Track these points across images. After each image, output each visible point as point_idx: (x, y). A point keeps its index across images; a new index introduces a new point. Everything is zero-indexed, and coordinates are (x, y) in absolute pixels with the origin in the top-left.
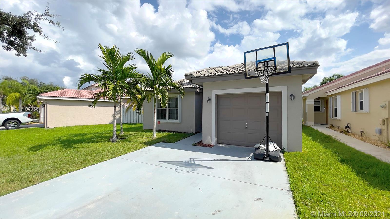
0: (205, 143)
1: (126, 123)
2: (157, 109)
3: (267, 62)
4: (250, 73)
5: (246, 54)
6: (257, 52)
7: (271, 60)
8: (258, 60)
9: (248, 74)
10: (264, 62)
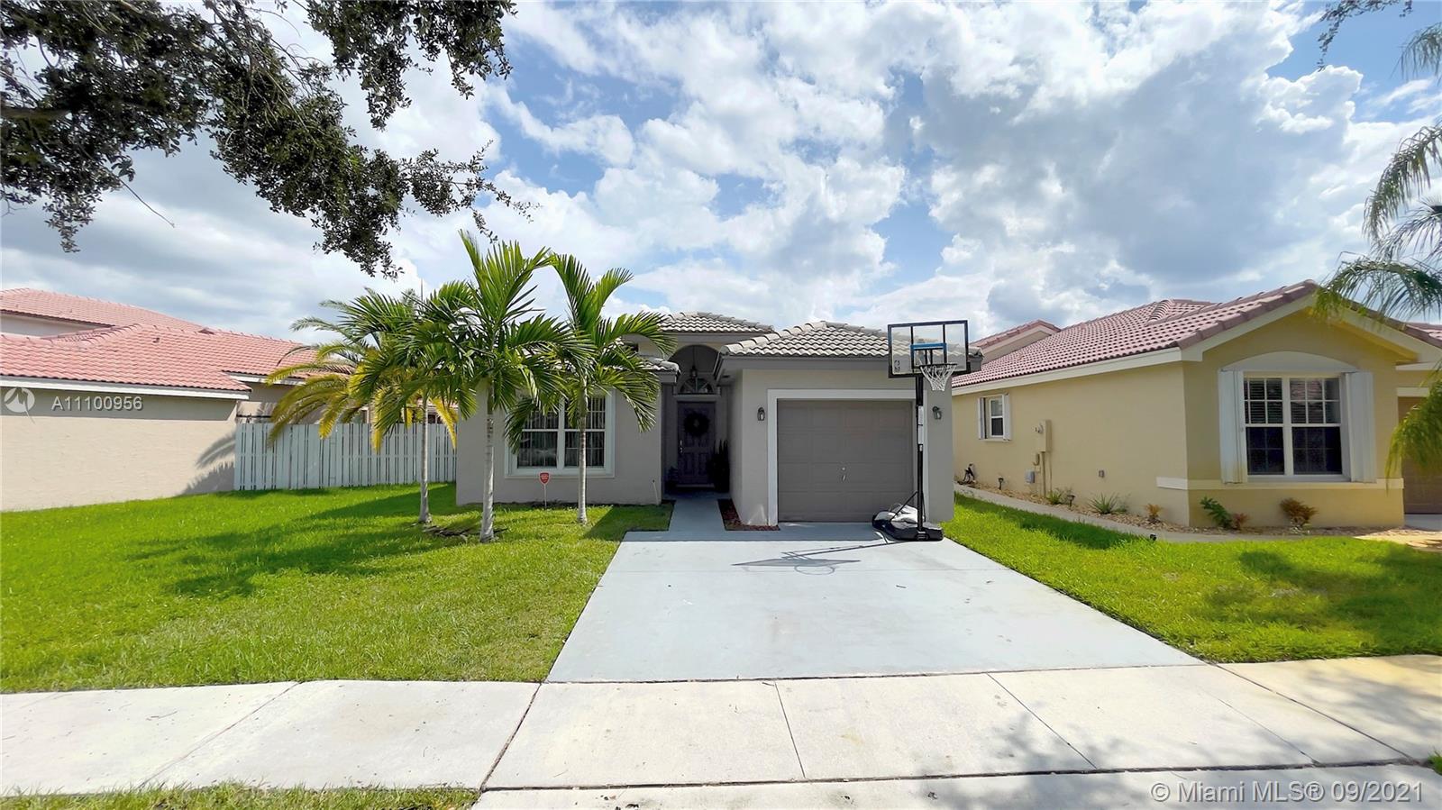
0: (749, 523)
3: (931, 350)
4: (899, 368)
9: (896, 368)
10: (926, 350)
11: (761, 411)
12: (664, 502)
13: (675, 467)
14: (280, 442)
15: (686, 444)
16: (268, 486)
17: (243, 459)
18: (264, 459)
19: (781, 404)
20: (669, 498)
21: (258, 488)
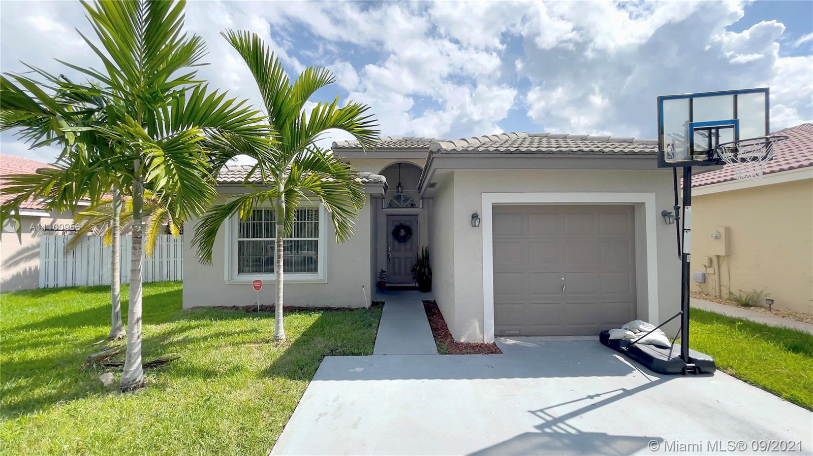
0: (462, 340)
1: (66, 288)
2: (239, 242)
3: (717, 129)
4: (673, 154)
5: (664, 101)
6: (695, 100)
7: (725, 124)
8: (693, 122)
9: (668, 154)
10: (710, 129)
11: (475, 217)
12: (374, 304)
13: (384, 270)
14: (79, 247)
15: (394, 250)
16: (70, 284)
17: (47, 264)
18: (65, 264)
19: (497, 210)
20: (379, 300)
21: (60, 286)
